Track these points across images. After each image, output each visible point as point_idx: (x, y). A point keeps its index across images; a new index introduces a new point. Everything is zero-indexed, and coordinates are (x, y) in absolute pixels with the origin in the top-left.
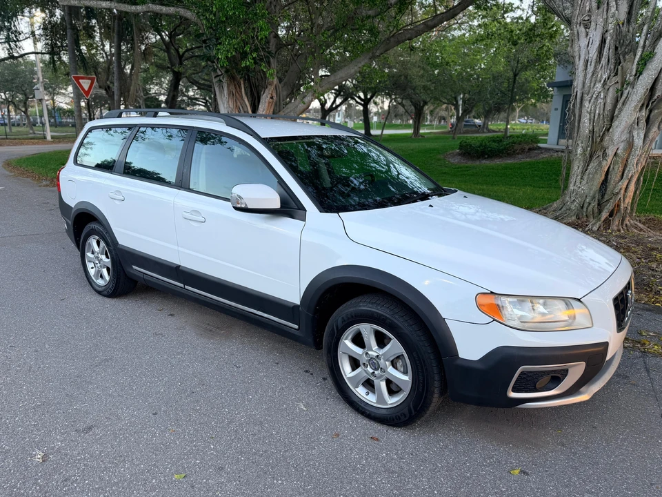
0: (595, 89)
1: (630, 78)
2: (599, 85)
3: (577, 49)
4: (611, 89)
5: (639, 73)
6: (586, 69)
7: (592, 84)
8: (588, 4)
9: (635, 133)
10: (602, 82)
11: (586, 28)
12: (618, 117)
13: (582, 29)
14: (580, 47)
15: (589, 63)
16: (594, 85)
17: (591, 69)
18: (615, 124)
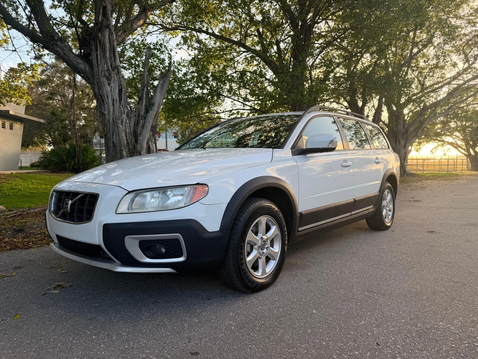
0: (123, 118)
1: (142, 113)
2: (124, 116)
3: (105, 92)
4: (132, 119)
5: (147, 111)
6: (113, 105)
7: (120, 114)
8: (105, 66)
9: (150, 143)
10: (126, 114)
11: (108, 80)
12: (140, 134)
13: (105, 80)
14: (107, 91)
15: (115, 102)
16: (121, 115)
17: (117, 105)
18: (140, 138)
